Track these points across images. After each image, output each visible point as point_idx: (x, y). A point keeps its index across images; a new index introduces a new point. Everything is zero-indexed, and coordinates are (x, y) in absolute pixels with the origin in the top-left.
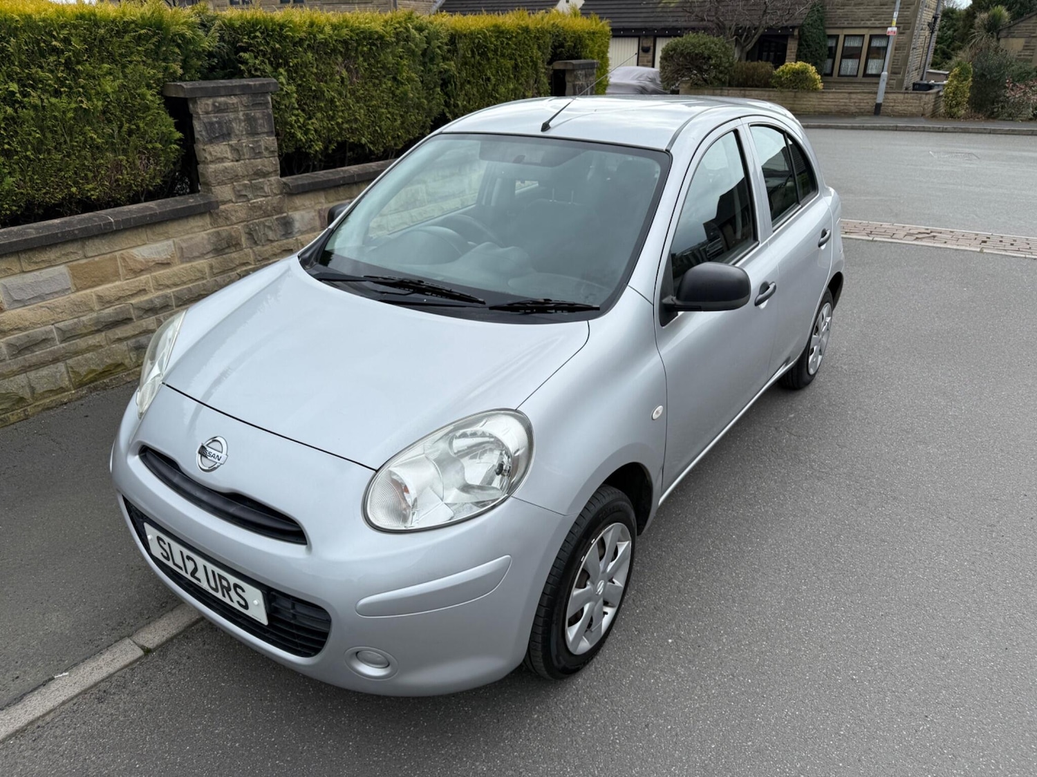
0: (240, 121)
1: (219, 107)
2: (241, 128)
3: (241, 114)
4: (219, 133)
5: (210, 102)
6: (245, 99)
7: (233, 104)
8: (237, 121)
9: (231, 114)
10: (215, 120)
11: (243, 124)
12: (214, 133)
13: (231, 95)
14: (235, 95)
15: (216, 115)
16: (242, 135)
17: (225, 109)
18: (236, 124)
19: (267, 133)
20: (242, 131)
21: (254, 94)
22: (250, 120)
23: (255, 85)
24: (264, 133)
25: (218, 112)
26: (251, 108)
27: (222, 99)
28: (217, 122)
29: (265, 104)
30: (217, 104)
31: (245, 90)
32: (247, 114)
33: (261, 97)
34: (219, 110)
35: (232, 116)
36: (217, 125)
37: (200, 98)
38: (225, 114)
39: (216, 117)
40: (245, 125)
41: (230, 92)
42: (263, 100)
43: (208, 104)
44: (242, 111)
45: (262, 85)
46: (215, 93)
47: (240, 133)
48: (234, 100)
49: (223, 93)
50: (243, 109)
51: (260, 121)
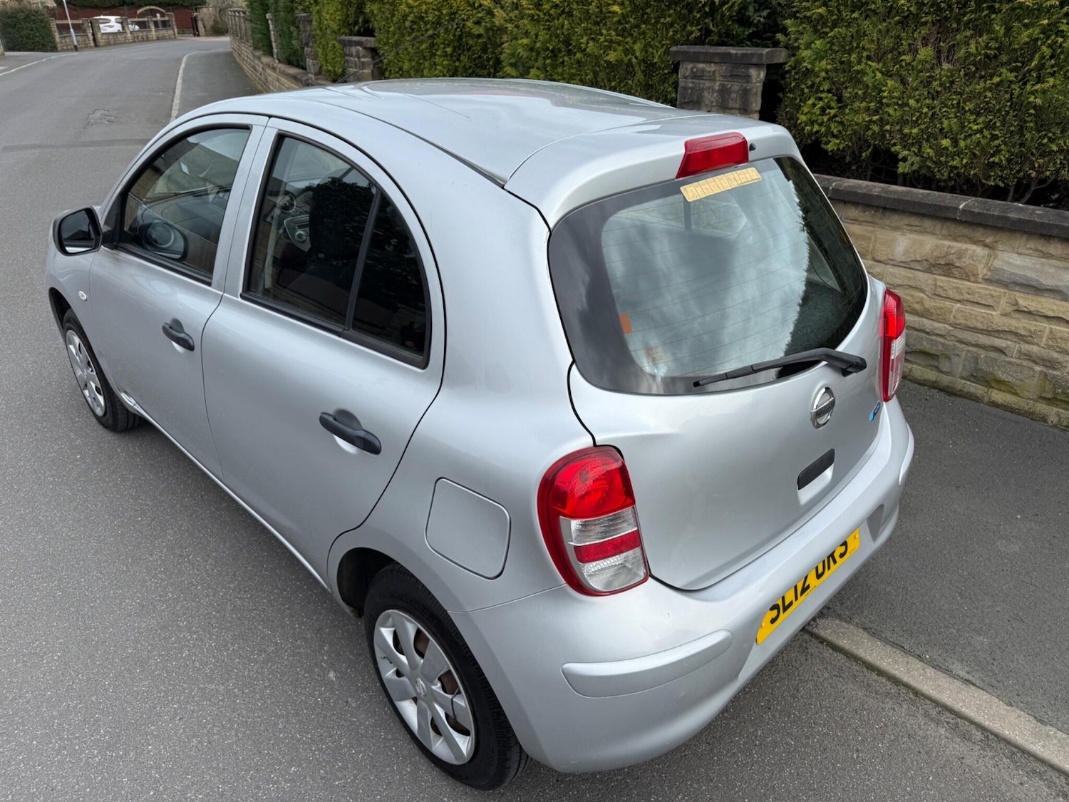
0: (714, 91)
1: (695, 73)
2: (712, 99)
3: (718, 83)
4: (689, 99)
5: (690, 66)
6: (723, 68)
7: (709, 72)
8: (711, 90)
9: (707, 82)
10: (691, 85)
11: (715, 95)
12: (684, 98)
13: (712, 62)
14: (715, 63)
15: (694, 81)
16: (713, 106)
17: (700, 76)
18: (709, 93)
19: (739, 109)
20: (712, 102)
21: (735, 64)
22: (724, 92)
23: (736, 54)
24: (736, 109)
25: (693, 78)
26: (730, 79)
27: (701, 66)
28: (690, 88)
29: (745, 76)
30: (695, 70)
31: (725, 58)
32: (724, 84)
33: (743, 68)
34: (696, 76)
35: (708, 84)
36: (689, 91)
37: (683, 61)
38: (702, 81)
39: (693, 83)
40: (717, 96)
41: (709, 59)
42: (743, 72)
43: (687, 69)
44: (720, 81)
45: (744, 55)
46: (695, 58)
47: (710, 104)
48: (712, 68)
49: (701, 59)
50: (721, 79)
51: (734, 95)
